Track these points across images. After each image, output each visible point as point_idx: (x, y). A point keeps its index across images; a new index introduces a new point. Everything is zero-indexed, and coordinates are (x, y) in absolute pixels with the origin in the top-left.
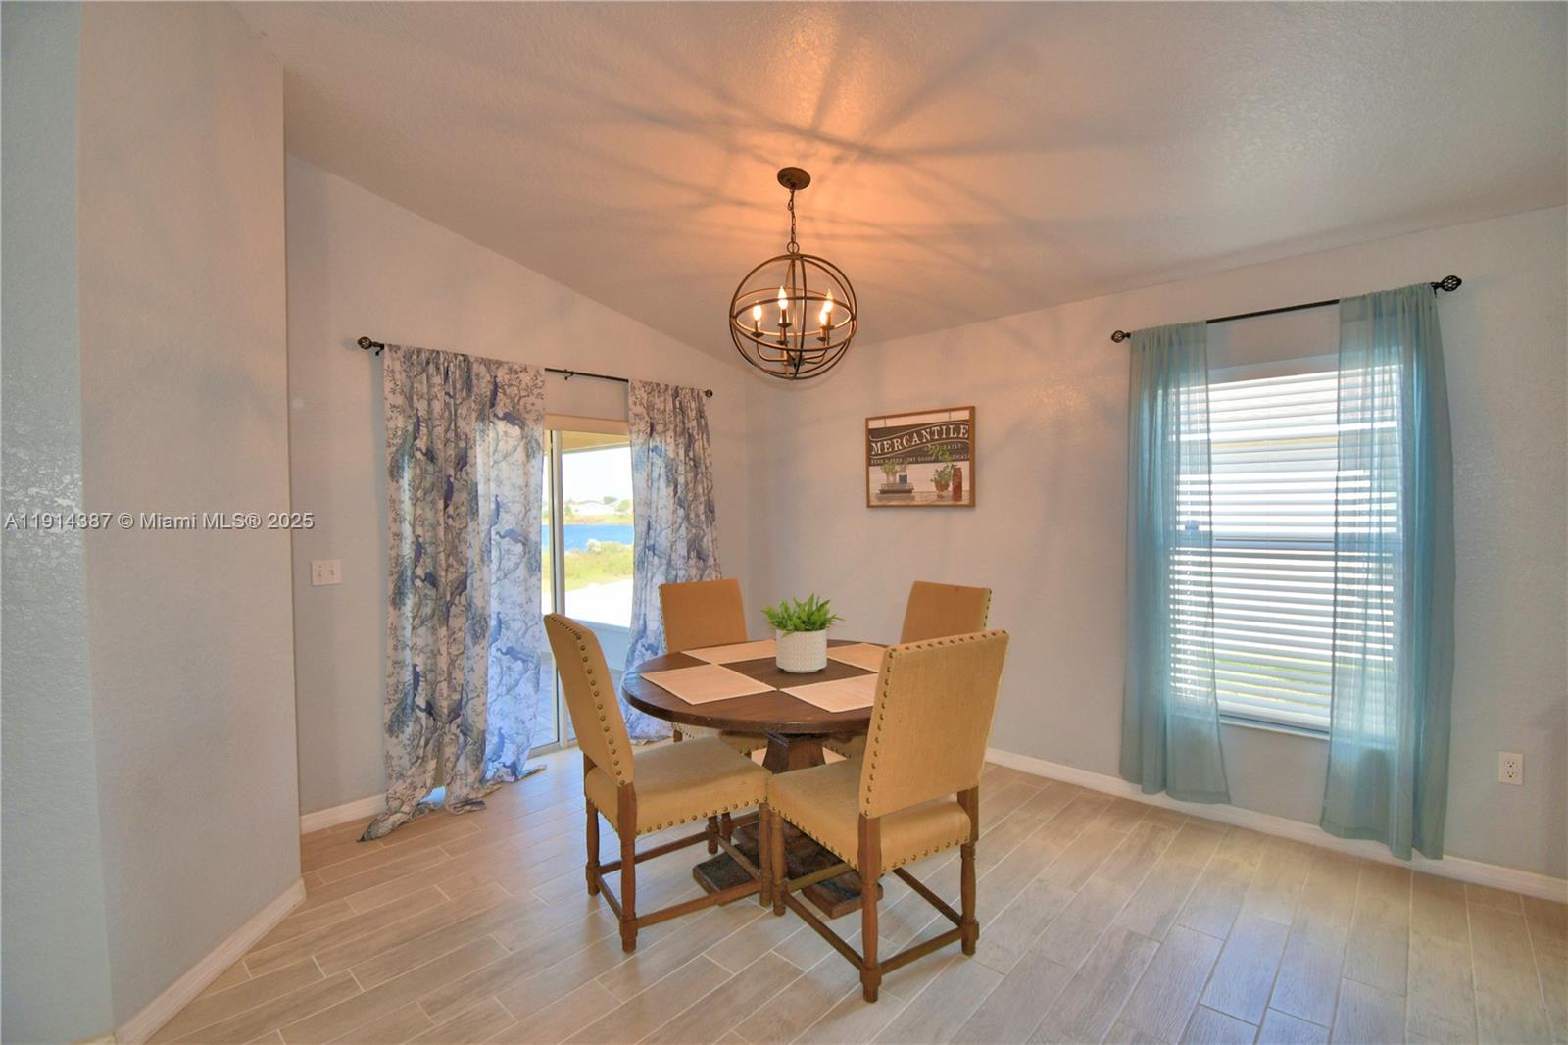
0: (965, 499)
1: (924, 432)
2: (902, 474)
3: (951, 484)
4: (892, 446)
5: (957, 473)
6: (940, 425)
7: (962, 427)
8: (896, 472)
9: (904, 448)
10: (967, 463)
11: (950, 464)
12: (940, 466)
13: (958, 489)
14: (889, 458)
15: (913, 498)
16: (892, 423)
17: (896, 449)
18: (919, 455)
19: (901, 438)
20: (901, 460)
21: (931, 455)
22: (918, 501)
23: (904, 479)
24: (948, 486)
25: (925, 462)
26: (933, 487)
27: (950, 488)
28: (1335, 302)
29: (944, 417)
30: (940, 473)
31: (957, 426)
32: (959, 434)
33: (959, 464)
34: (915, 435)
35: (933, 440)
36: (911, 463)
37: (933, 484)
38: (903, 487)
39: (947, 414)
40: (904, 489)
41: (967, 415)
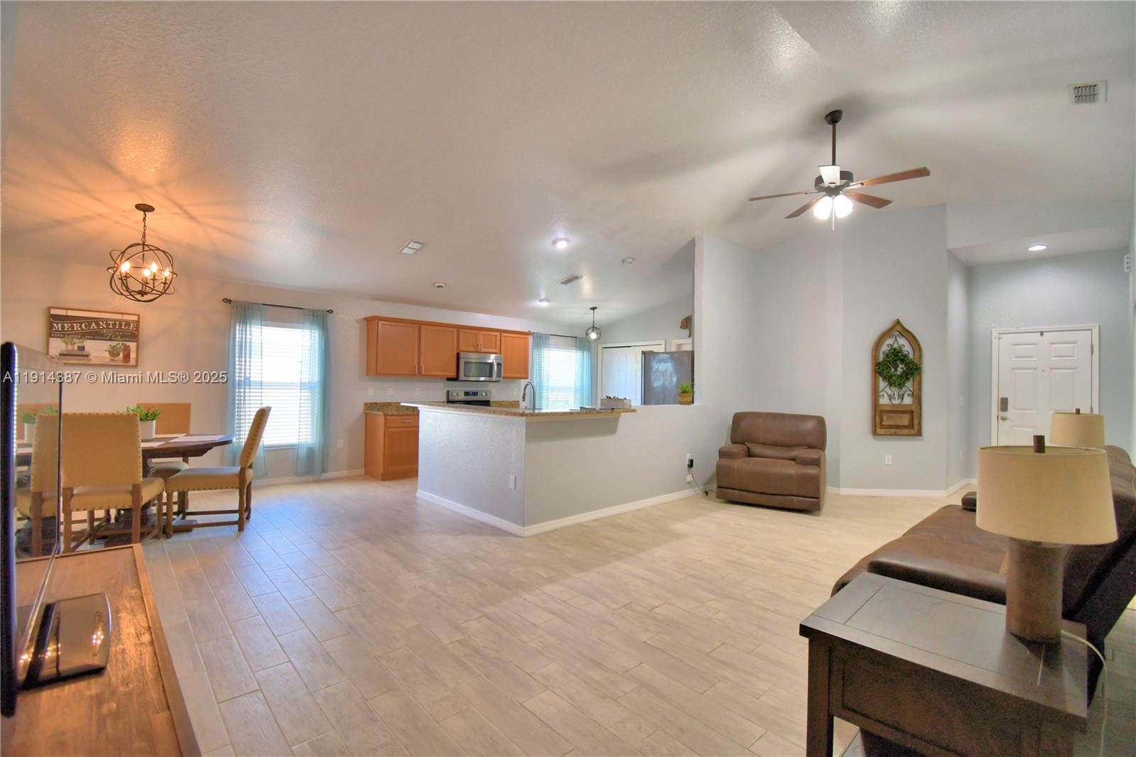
0: (132, 362)
1: (101, 323)
2: (80, 345)
4: (73, 327)
5: (127, 348)
6: (115, 321)
7: (132, 324)
8: (75, 343)
9: (83, 329)
10: (135, 343)
11: (121, 343)
12: (114, 343)
13: (127, 357)
14: (69, 335)
15: (90, 360)
16: (71, 313)
17: (75, 329)
18: (96, 335)
19: (81, 324)
20: (79, 337)
21: (106, 336)
22: (94, 362)
23: (83, 348)
24: (119, 354)
25: (102, 340)
26: (107, 354)
27: (121, 355)
28: (302, 309)
29: (119, 317)
30: (113, 347)
31: (128, 323)
32: (129, 327)
33: (128, 344)
34: (93, 323)
35: (108, 328)
36: (88, 339)
37: (107, 353)
38: (81, 353)
39: (121, 315)
40: (82, 354)
41: (135, 318)
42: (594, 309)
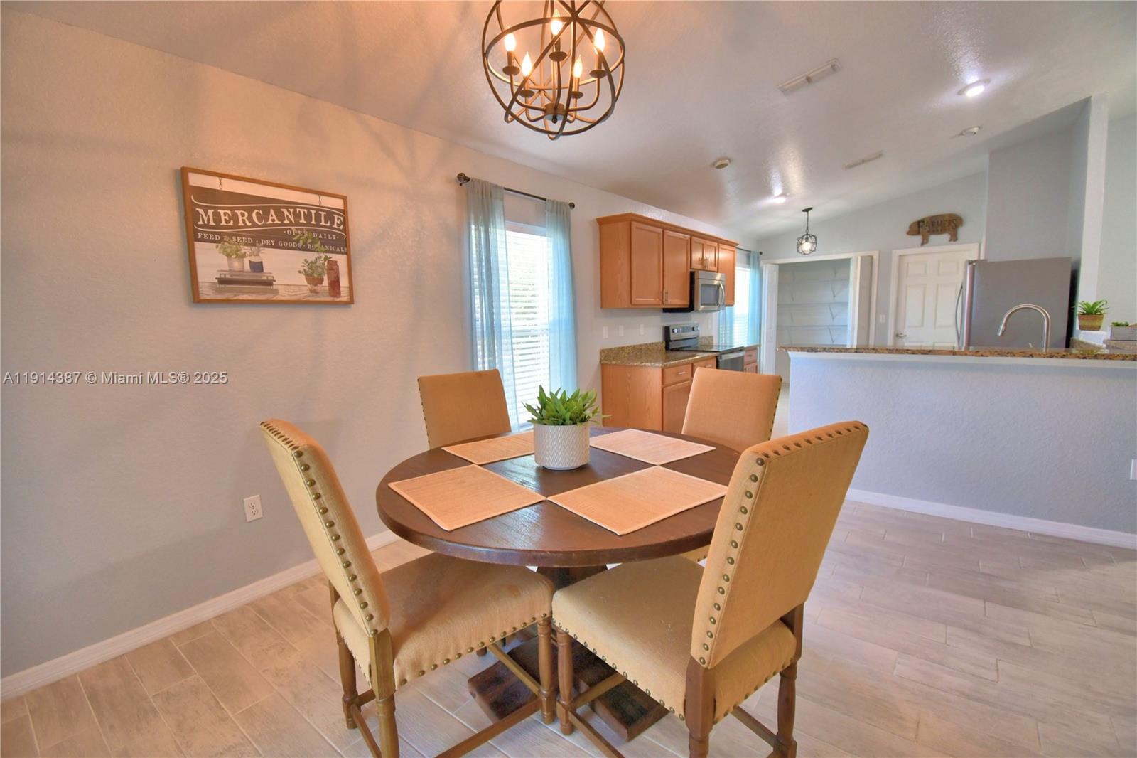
0: (344, 296)
1: (285, 211)
2: (255, 259)
3: (326, 278)
4: (236, 219)
5: (333, 267)
6: (309, 208)
7: (336, 217)
8: (244, 256)
9: (254, 225)
10: (345, 257)
11: (323, 255)
12: (311, 256)
13: (335, 284)
14: (230, 235)
15: (276, 292)
17: (241, 224)
18: (280, 239)
19: (250, 210)
20: (250, 241)
21: (297, 241)
22: (283, 295)
23: (257, 267)
24: (323, 280)
25: (288, 248)
26: (302, 280)
27: (326, 283)
29: (312, 199)
30: (312, 265)
31: (330, 215)
32: (333, 223)
33: (335, 257)
34: (272, 212)
35: (297, 224)
36: (266, 246)
37: (303, 277)
38: (256, 276)
39: (316, 197)
40: (257, 279)
41: (338, 204)
42: (807, 210)
